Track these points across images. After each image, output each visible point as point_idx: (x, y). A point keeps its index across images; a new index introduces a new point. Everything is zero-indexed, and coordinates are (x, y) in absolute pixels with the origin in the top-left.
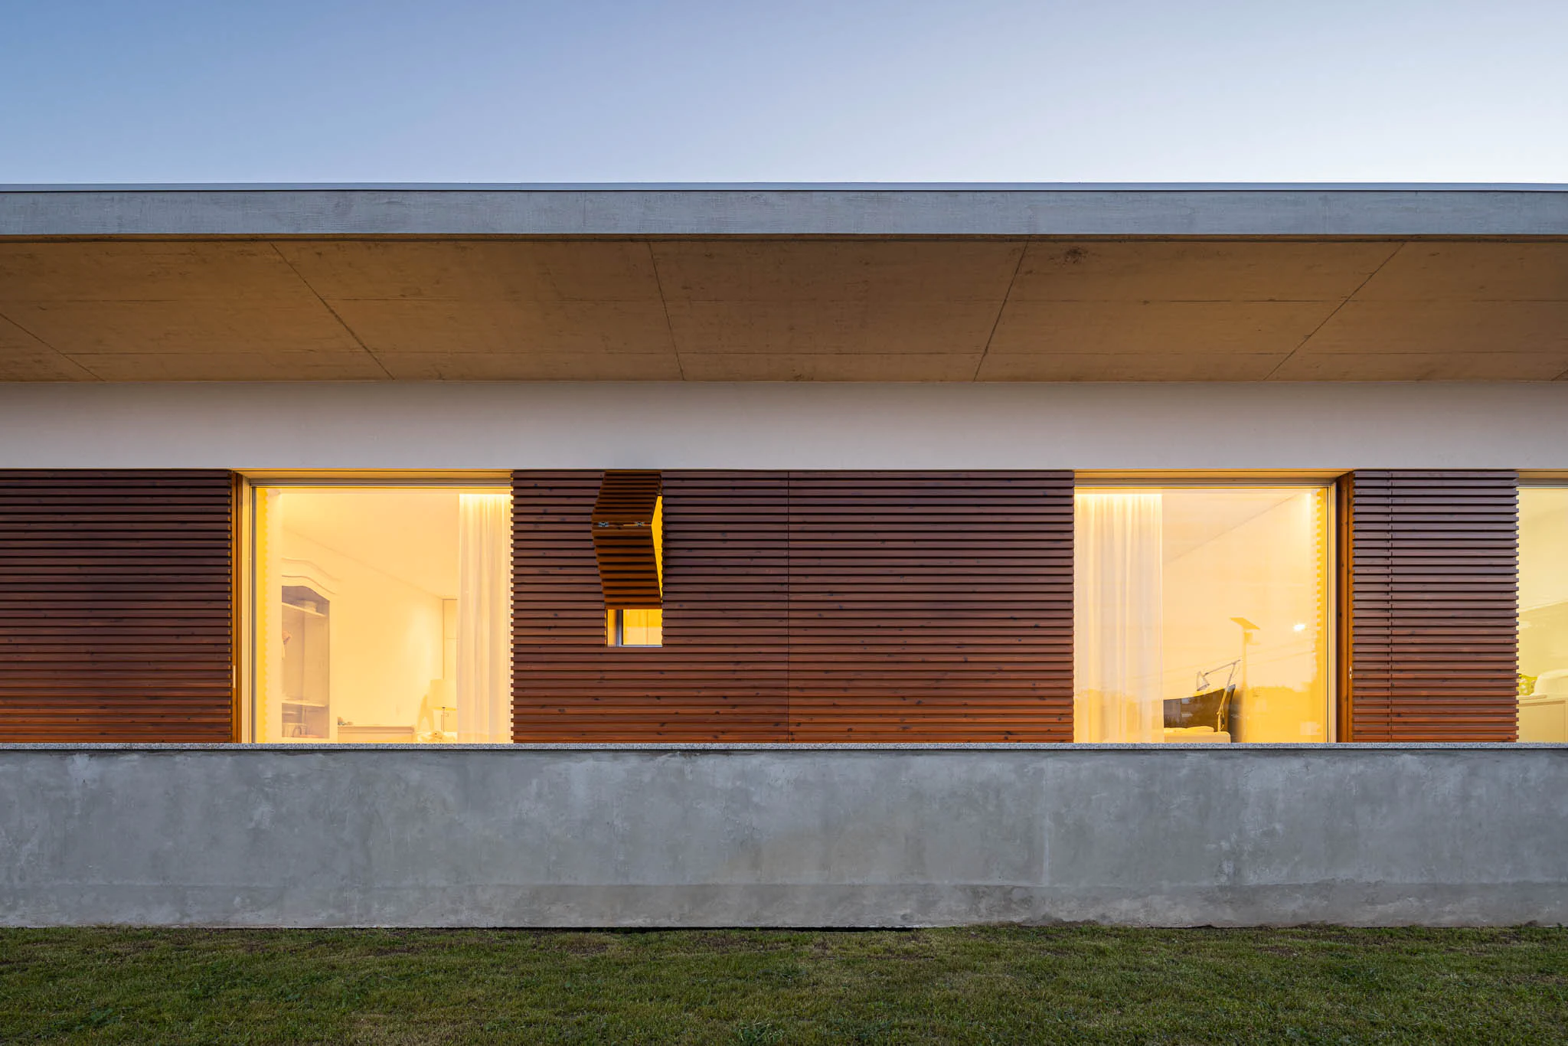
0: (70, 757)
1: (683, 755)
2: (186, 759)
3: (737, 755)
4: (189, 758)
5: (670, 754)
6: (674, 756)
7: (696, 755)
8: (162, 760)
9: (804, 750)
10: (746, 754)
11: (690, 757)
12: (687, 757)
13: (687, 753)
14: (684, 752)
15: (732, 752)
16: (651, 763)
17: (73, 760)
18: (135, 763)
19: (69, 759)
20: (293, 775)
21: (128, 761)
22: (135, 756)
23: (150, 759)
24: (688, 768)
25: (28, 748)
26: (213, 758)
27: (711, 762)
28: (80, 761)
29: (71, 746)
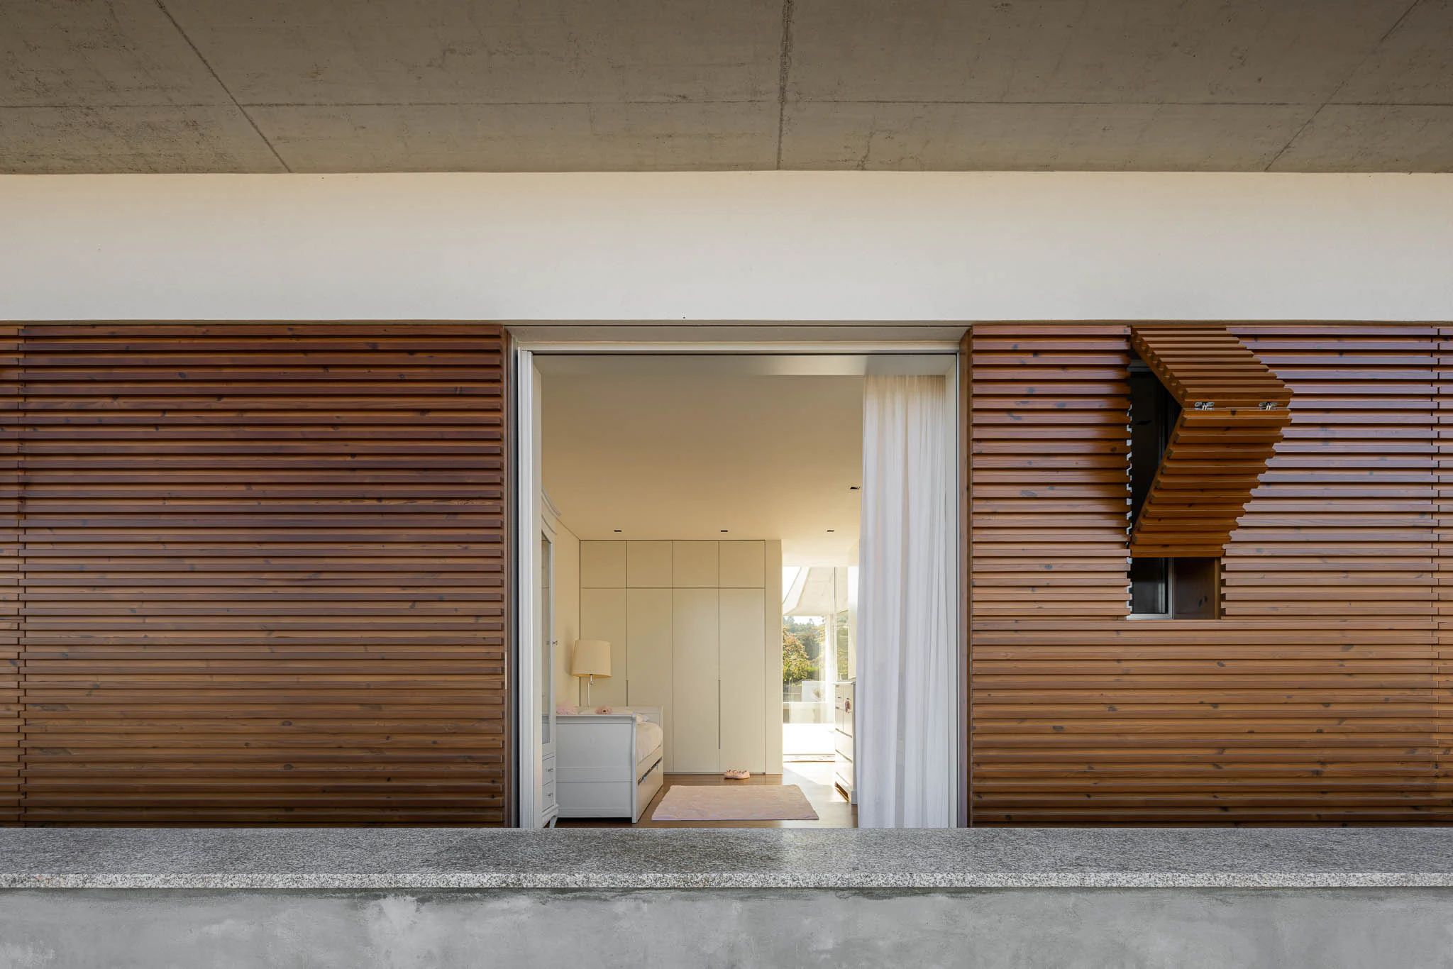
0: (373, 903)
2: (638, 908)
4: (645, 906)
8: (581, 913)
17: (381, 909)
18: (524, 917)
19: (372, 907)
20: (881, 943)
21: (504, 911)
22: (523, 902)
23: (556, 907)
25: (281, 886)
26: (700, 904)
28: (397, 912)
29: (378, 880)
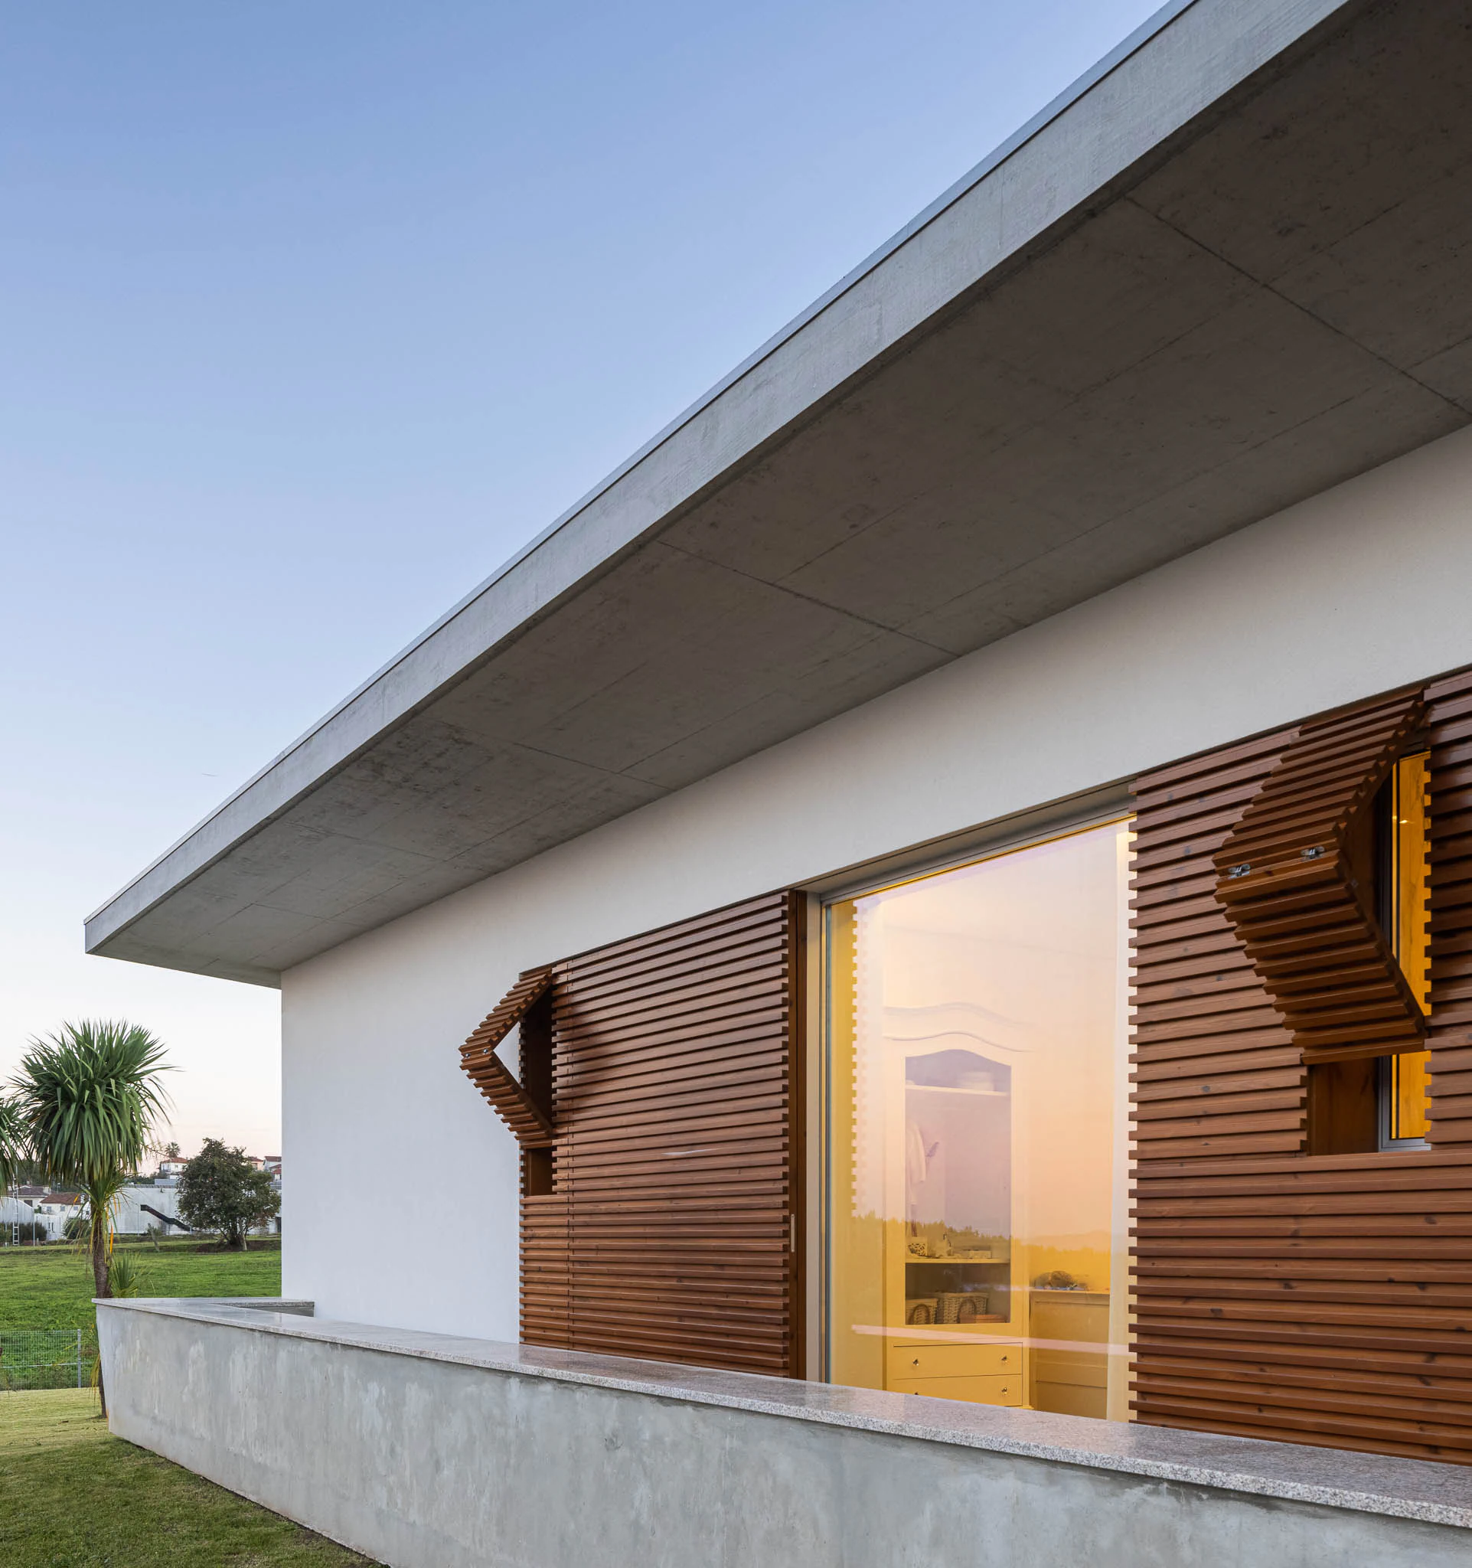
1: (1177, 1495)
3: (1288, 1512)
5: (1148, 1486)
6: (1155, 1492)
7: (1200, 1499)
9: (1453, 1527)
10: (1315, 1516)
11: (1189, 1502)
12: (1184, 1501)
13: (1182, 1490)
14: (1183, 1488)
15: (1279, 1503)
16: (1110, 1504)
24: (1184, 1529)
27: (1233, 1521)
